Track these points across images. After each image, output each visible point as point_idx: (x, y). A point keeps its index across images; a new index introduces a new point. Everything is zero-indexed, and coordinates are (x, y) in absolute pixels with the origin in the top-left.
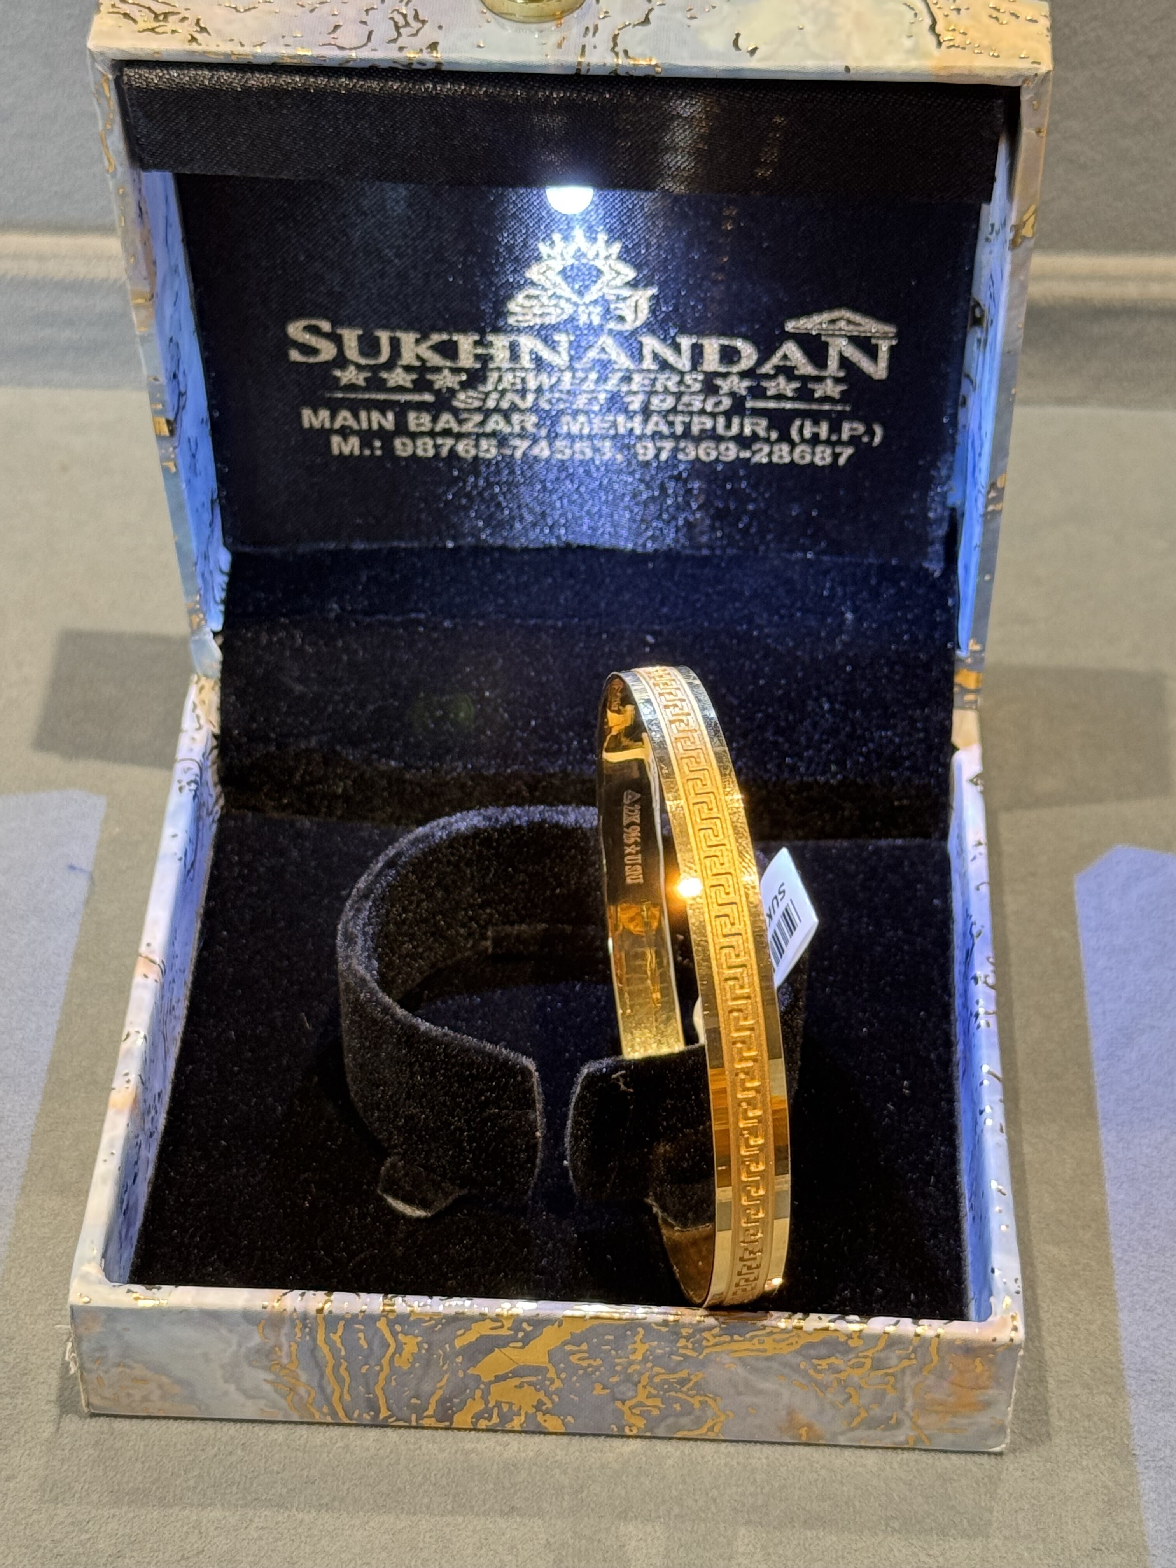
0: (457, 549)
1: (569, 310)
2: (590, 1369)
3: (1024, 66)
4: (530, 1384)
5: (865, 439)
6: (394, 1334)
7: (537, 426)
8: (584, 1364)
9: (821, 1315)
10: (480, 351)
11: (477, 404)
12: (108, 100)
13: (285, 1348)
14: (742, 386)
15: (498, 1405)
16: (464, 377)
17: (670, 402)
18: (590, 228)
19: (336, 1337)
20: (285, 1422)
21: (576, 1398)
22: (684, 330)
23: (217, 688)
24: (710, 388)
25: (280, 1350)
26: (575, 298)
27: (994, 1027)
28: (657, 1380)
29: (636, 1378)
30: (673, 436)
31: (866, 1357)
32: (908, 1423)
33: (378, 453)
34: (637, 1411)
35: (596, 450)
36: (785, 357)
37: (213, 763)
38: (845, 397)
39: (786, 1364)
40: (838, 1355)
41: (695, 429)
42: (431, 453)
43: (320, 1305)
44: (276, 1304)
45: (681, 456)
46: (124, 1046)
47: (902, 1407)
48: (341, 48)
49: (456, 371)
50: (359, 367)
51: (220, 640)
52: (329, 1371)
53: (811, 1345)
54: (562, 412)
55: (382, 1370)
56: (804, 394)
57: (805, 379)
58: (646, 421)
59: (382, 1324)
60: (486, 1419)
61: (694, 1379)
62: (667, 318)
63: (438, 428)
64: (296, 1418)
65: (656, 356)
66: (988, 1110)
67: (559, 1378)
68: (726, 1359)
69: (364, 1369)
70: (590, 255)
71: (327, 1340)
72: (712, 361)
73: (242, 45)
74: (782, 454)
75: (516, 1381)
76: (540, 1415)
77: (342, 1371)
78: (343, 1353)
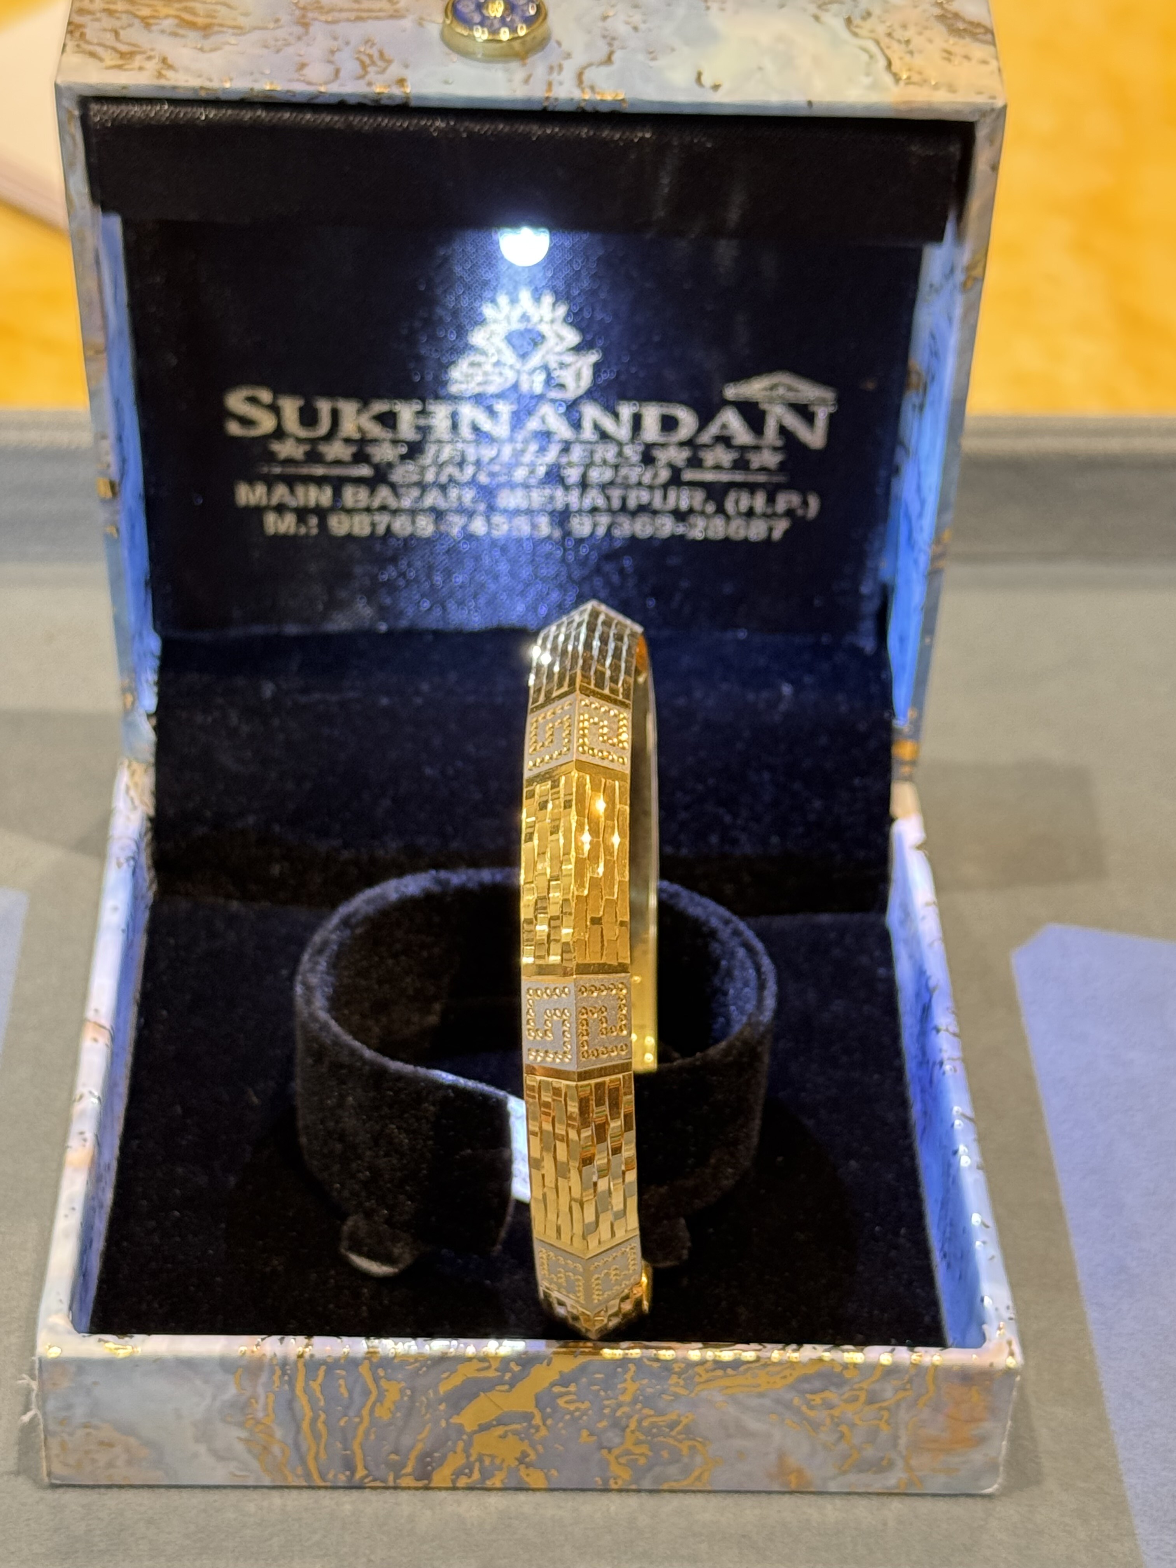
0: (390, 633)
1: (511, 376)
2: (577, 1414)
3: (981, 100)
4: (516, 1433)
5: (800, 512)
6: (376, 1380)
7: (474, 501)
8: (572, 1407)
9: (816, 1346)
10: (422, 422)
11: (415, 478)
12: (73, 137)
13: (262, 1400)
14: (680, 456)
15: (480, 1459)
16: (404, 450)
17: (608, 475)
18: (536, 289)
19: (315, 1386)
20: (256, 1487)
21: (561, 1448)
22: (624, 397)
23: (152, 771)
24: (648, 459)
25: (257, 1402)
26: (518, 366)
27: (961, 1071)
28: (645, 1424)
29: (624, 1421)
30: (610, 511)
31: (861, 1389)
32: (900, 1463)
33: (314, 531)
34: (623, 1460)
35: (534, 526)
36: (724, 426)
37: (147, 845)
38: (782, 467)
39: (778, 1401)
40: (833, 1388)
41: (632, 503)
42: (366, 531)
43: (301, 1349)
44: (255, 1349)
45: (617, 533)
46: (78, 1108)
47: (895, 1445)
48: (309, 83)
49: (395, 442)
50: (299, 440)
51: (154, 721)
52: (305, 1425)
53: (806, 1379)
54: (500, 486)
55: (361, 1422)
56: (741, 464)
57: (743, 449)
58: (582, 495)
59: (364, 1370)
60: (466, 1475)
61: (685, 1421)
62: (610, 384)
63: (376, 504)
64: (267, 1482)
65: (596, 427)
66: (962, 1148)
67: (544, 1424)
68: (719, 1398)
69: (342, 1423)
70: (535, 319)
71: (307, 1390)
72: (651, 430)
73: (210, 80)
74: (717, 529)
75: (500, 1430)
76: (523, 1470)
77: (320, 1425)
78: (322, 1403)
